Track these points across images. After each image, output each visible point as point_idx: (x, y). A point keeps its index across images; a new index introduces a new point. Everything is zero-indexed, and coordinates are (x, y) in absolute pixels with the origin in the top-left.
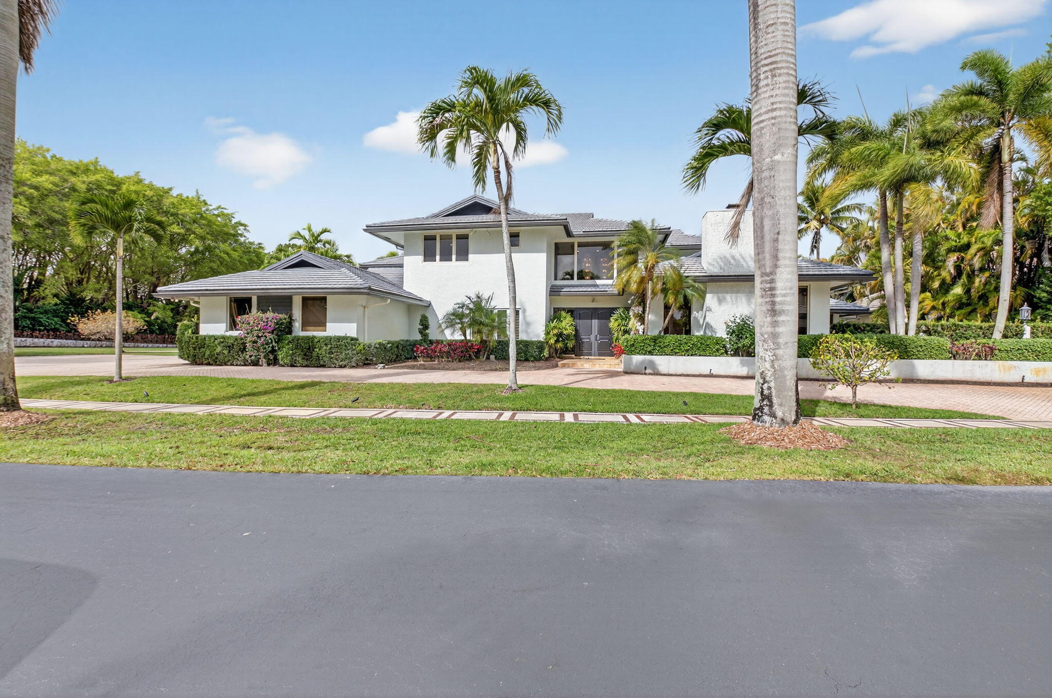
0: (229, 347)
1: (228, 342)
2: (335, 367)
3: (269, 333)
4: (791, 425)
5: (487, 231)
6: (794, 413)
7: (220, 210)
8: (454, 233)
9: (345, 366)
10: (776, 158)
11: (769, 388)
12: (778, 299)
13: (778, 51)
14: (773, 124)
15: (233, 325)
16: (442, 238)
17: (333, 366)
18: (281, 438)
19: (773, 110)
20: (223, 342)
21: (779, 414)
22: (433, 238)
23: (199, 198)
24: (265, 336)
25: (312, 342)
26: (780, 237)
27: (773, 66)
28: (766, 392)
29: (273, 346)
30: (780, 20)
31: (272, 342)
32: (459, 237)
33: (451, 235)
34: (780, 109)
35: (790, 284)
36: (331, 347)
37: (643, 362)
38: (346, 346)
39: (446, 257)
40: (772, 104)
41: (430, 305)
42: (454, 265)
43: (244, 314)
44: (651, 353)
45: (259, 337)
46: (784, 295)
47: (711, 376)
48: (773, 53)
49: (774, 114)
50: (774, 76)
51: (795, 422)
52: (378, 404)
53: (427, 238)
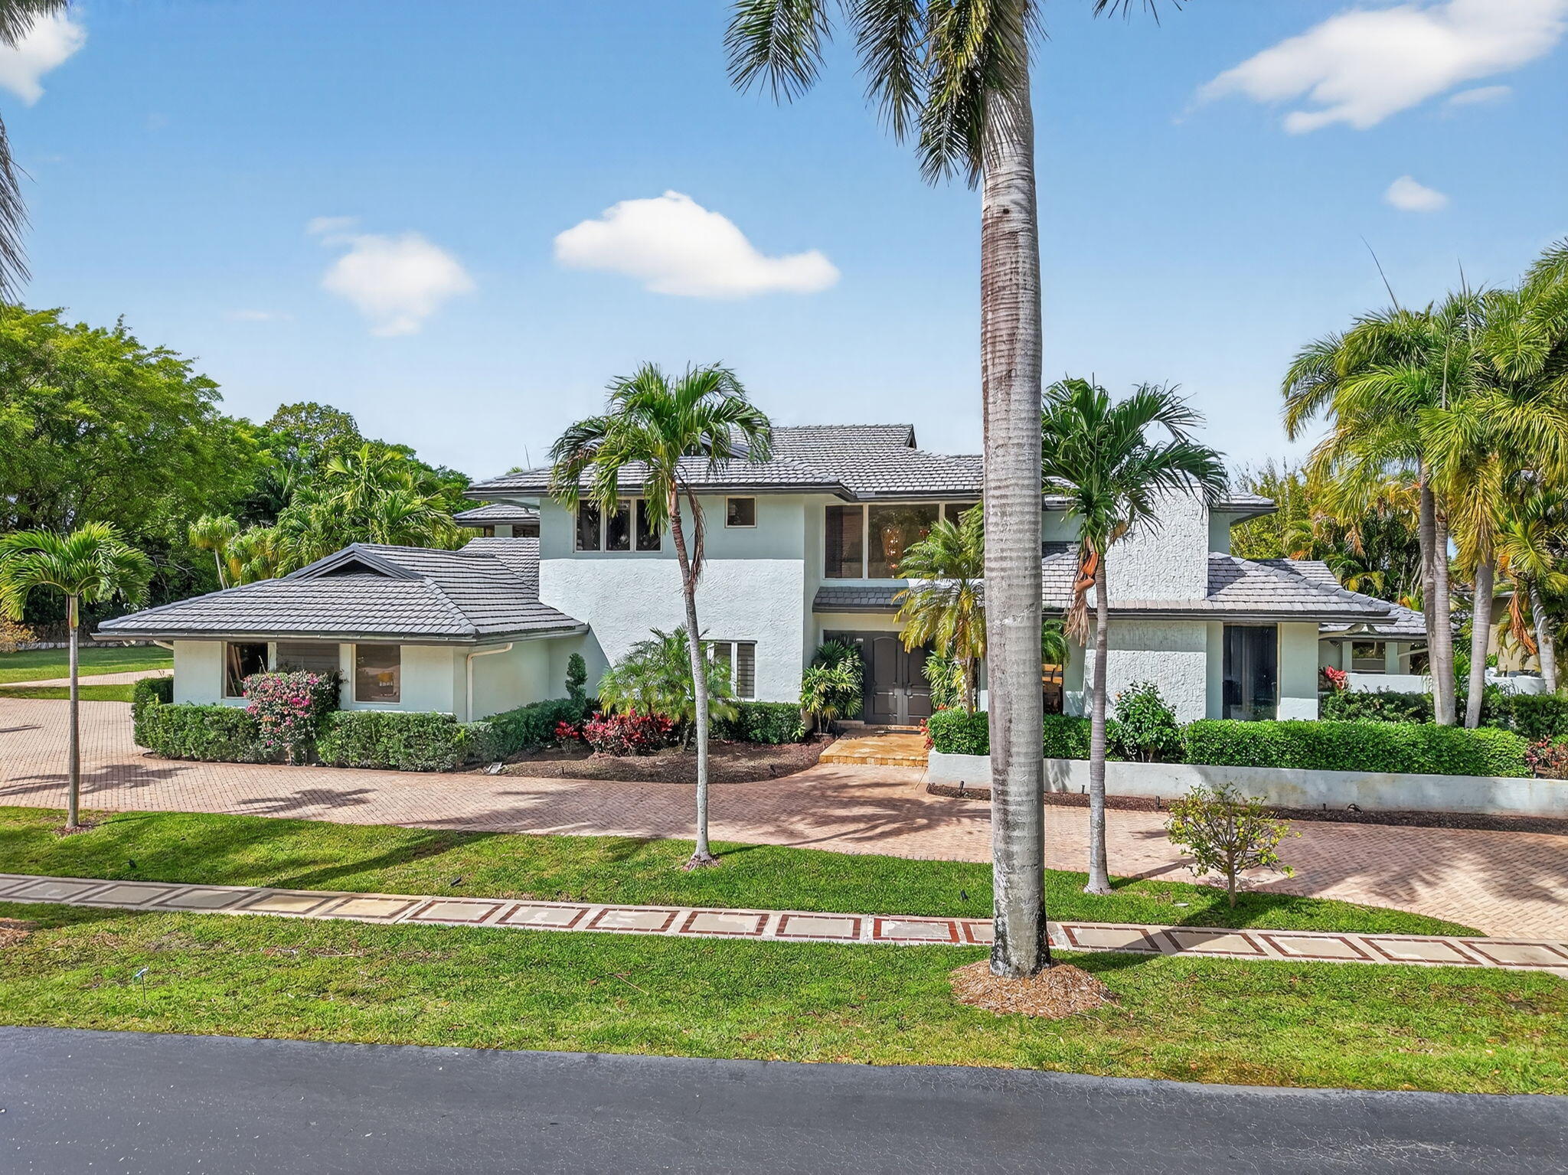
0: (229, 730)
1: (227, 723)
2: (416, 771)
3: (302, 709)
4: (1028, 975)
6: (1032, 960)
7: (163, 355)
8: (633, 497)
9: (432, 770)
10: (1006, 621)
11: (1004, 924)
12: (1011, 808)
13: (1009, 482)
14: (1003, 578)
15: (234, 689)
17: (412, 768)
18: (364, 972)
19: (1002, 559)
20: (218, 722)
21: (1014, 960)
23: (122, 332)
24: (295, 716)
25: (376, 725)
26: (1013, 726)
27: (1003, 501)
28: (1000, 929)
29: (307, 730)
30: (1011, 442)
31: (305, 725)
32: (642, 504)
33: (629, 501)
34: (1011, 559)
35: (1026, 789)
36: (409, 737)
38: (434, 734)
39: (618, 542)
40: (1002, 550)
41: (588, 630)
42: (633, 560)
43: (257, 672)
45: (283, 716)
46: (1019, 804)
48: (1005, 483)
49: (1004, 564)
50: (1004, 514)
51: (1034, 972)
52: (490, 887)
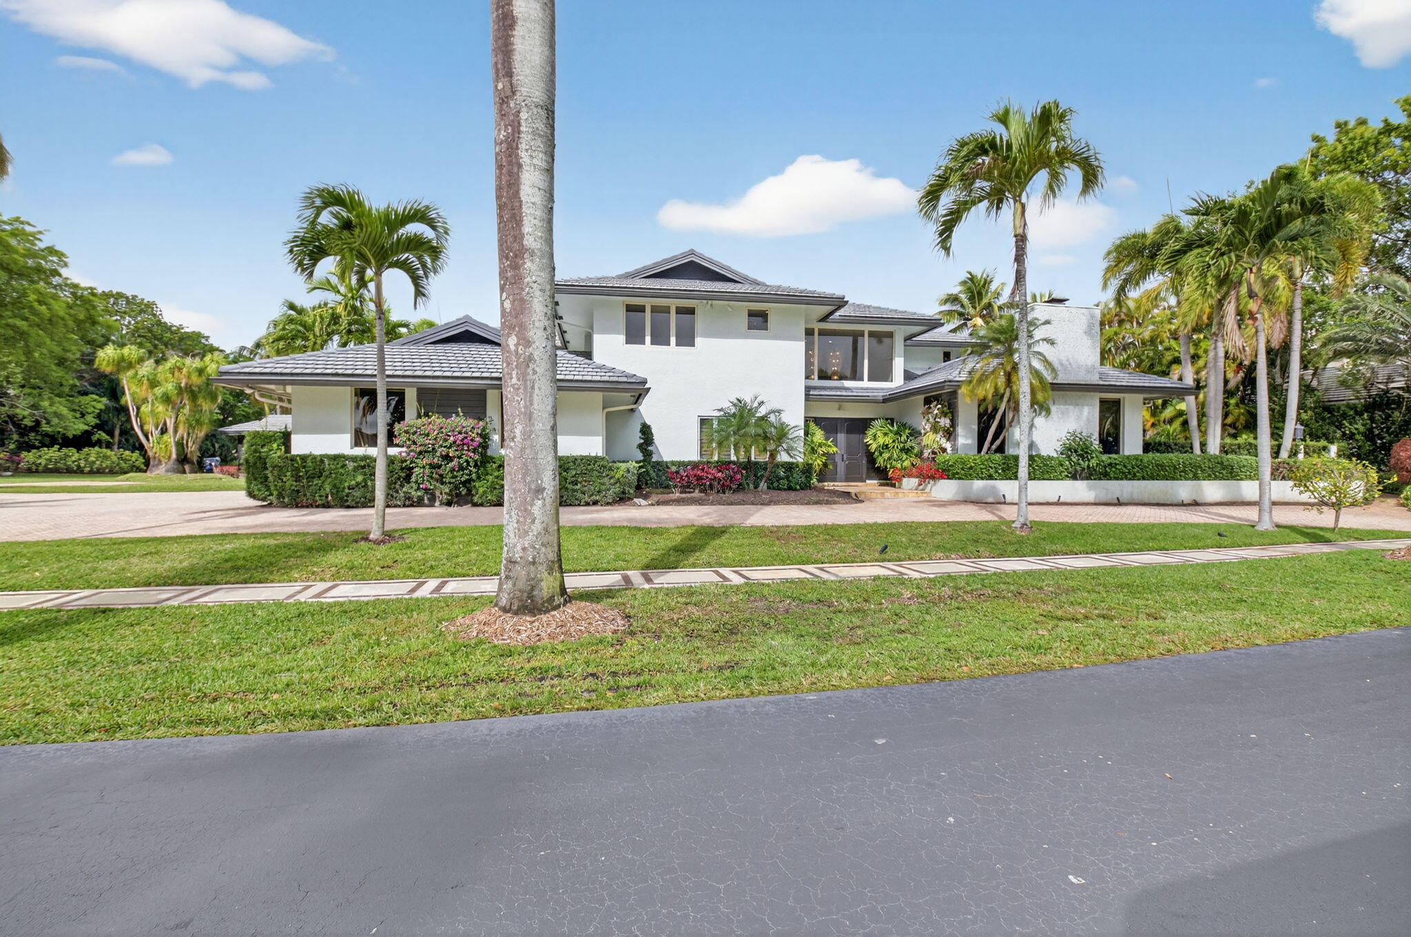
2: (579, 505)
5: (729, 305)
8: (673, 304)
9: (595, 504)
15: (359, 437)
16: (655, 310)
17: (577, 502)
22: (641, 309)
32: (680, 311)
33: (669, 308)
37: (985, 488)
39: (660, 339)
42: (672, 350)
44: (990, 477)
47: (1059, 503)
53: (630, 308)
